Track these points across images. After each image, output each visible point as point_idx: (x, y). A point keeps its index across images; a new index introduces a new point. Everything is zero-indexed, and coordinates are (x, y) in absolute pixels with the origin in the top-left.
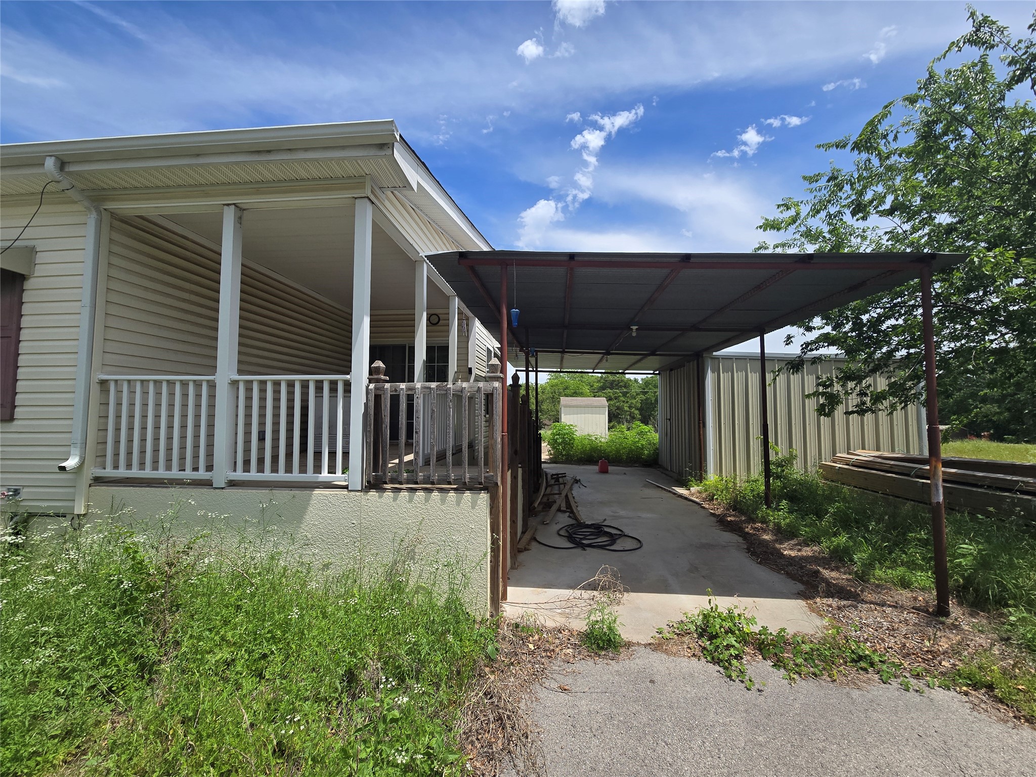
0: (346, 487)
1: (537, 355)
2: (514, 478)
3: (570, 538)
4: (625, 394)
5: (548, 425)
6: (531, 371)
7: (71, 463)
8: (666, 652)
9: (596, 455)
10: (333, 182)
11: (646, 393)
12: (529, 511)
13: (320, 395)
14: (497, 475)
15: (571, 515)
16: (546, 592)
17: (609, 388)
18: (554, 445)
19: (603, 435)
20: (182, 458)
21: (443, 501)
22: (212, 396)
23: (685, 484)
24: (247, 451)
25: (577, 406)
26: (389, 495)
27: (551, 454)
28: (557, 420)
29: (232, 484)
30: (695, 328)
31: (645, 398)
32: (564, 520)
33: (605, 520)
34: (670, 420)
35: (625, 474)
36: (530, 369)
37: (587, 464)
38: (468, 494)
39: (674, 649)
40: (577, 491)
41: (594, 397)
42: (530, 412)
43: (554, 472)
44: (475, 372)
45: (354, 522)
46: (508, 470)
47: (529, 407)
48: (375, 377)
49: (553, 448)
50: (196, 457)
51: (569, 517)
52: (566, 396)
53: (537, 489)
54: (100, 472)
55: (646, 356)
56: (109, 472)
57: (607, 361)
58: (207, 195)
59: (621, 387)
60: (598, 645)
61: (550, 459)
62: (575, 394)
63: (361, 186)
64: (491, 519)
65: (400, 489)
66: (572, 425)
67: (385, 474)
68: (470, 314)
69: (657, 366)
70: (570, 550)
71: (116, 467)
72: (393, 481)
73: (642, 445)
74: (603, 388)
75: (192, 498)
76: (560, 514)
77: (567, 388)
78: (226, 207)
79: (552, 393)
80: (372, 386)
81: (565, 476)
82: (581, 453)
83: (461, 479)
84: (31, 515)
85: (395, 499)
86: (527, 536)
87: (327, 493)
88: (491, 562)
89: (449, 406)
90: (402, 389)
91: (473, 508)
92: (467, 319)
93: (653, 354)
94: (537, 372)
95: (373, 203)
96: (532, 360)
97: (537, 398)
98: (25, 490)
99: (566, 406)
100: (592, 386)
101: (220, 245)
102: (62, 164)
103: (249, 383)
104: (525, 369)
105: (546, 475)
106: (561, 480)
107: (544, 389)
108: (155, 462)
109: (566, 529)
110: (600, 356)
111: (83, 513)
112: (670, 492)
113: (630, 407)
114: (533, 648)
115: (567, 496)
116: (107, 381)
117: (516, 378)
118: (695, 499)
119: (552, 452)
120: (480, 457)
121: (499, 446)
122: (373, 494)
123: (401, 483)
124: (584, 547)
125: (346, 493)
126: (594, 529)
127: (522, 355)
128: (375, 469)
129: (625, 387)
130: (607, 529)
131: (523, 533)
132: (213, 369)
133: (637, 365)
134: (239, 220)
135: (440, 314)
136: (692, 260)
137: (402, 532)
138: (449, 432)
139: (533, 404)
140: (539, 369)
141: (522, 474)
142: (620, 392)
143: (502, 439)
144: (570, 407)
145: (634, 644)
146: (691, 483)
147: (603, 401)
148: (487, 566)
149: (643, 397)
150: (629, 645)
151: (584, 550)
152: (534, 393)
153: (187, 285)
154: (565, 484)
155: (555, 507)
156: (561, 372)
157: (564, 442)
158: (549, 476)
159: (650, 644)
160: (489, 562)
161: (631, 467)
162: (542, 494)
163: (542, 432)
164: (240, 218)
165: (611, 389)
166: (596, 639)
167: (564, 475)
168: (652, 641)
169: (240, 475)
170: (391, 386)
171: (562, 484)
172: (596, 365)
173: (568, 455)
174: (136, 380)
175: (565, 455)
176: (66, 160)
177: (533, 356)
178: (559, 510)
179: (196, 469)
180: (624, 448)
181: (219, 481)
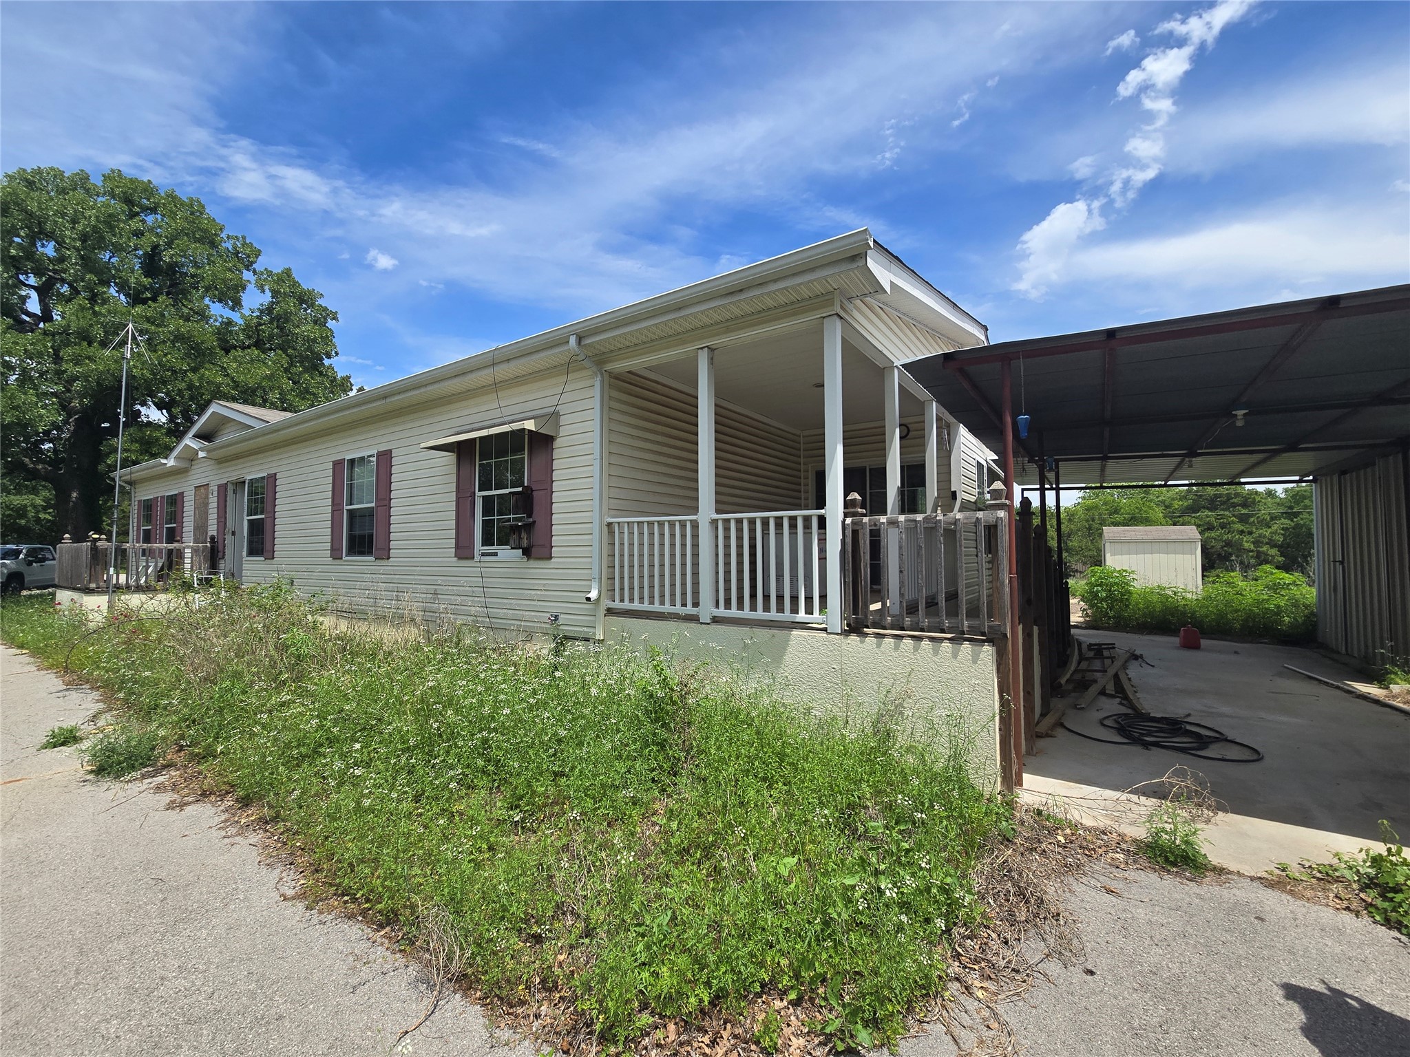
0: (825, 630)
1: (1057, 467)
2: (1028, 636)
3: (1121, 730)
4: (1243, 519)
5: (1081, 572)
6: (1048, 489)
7: (593, 595)
8: (1291, 892)
9: (1174, 620)
10: (801, 305)
11: (1296, 515)
12: (1052, 688)
13: (780, 531)
14: (1005, 624)
15: (1123, 702)
16: (1081, 788)
17: (1208, 508)
18: (1092, 600)
19: (1190, 588)
20: (673, 595)
21: (936, 652)
22: (695, 536)
23: (1379, 678)
24: (728, 590)
25: (1136, 542)
26: (871, 640)
27: (1087, 615)
28: (1099, 561)
29: (716, 620)
30: (1382, 399)
31: (1293, 524)
32: (1112, 707)
33: (1189, 715)
34: (1342, 563)
35: (1236, 652)
36: (1047, 486)
37: (1156, 634)
38: (966, 646)
39: (1308, 894)
40: (1134, 671)
41: (1174, 525)
42: (1049, 550)
43: (1093, 641)
44: (961, 496)
45: (835, 667)
46: (1019, 624)
47: (1046, 541)
48: (852, 510)
49: (1092, 606)
50: (684, 594)
51: (1121, 704)
52: (1116, 524)
53: (1063, 662)
54: (611, 605)
55: (1275, 453)
56: (617, 604)
57: (1190, 466)
58: (683, 342)
59: (1234, 505)
60: (1167, 859)
61: (1086, 622)
62: (1133, 521)
63: (830, 302)
64: (998, 677)
65: (883, 636)
66: (1124, 571)
67: (866, 617)
68: (951, 419)
69: (1310, 467)
70: (1121, 746)
71: (622, 600)
72: (875, 625)
73: (1278, 607)
74: (1193, 509)
75: (687, 629)
76: (1103, 699)
77: (1116, 511)
78: (700, 351)
79: (1087, 521)
80: (849, 521)
81: (1114, 648)
82: (1145, 615)
83: (958, 627)
84: (566, 638)
85: (878, 646)
86: (1050, 720)
87: (805, 634)
88: (1000, 730)
89: (940, 541)
90: (883, 523)
91: (975, 662)
92: (948, 426)
93: (1293, 447)
94: (1058, 490)
95: (842, 318)
96: (1051, 476)
97: (1059, 530)
98: (562, 616)
99: (1113, 542)
100: (1167, 507)
101: (696, 388)
102: (580, 339)
103: (727, 521)
104: (1038, 486)
105: (1080, 644)
106: (1106, 653)
107: (1071, 515)
108: (652, 597)
109: (1115, 720)
110: (1178, 459)
111: (602, 638)
112: (1338, 688)
113: (1257, 543)
114: (1063, 841)
115: (1116, 676)
116: (612, 523)
117: (1026, 502)
118: (1401, 705)
119: (1089, 611)
120: (981, 602)
121: (1007, 590)
122: (853, 638)
123: (885, 628)
124: (1146, 745)
125: (825, 635)
126: (1167, 725)
127: (1033, 469)
128: (855, 612)
129: (1244, 505)
130: (1189, 727)
131: (1043, 715)
132: (695, 510)
133: (1258, 469)
134: (711, 361)
135: (910, 424)
136: (1343, 304)
137: (888, 683)
138: (941, 572)
139: (1052, 538)
140: (1061, 486)
141: (1039, 634)
142: (1234, 516)
143: (1010, 582)
144: (1121, 542)
145: (1230, 873)
146: (1393, 676)
147: (1192, 531)
148: (995, 733)
149: (1289, 522)
150: (1220, 871)
151: (1147, 749)
152: (1054, 522)
153: (659, 428)
154: (1112, 658)
155: (1094, 689)
156: (1102, 487)
157: (1110, 596)
158: (1084, 647)
159: (1260, 878)
160: (997, 730)
161: (1251, 642)
162: (1073, 668)
163: (1071, 582)
164: (712, 359)
165: (1210, 510)
166: (1162, 850)
167: (1111, 646)
168: (1266, 876)
169: (722, 611)
170: (869, 520)
171: (1108, 658)
172: (1172, 473)
173: (1119, 617)
174: (634, 522)
175: (1114, 617)
176: (582, 335)
177: (1051, 470)
178: (1103, 693)
179: (684, 605)
180: (1237, 611)
181: (705, 618)
